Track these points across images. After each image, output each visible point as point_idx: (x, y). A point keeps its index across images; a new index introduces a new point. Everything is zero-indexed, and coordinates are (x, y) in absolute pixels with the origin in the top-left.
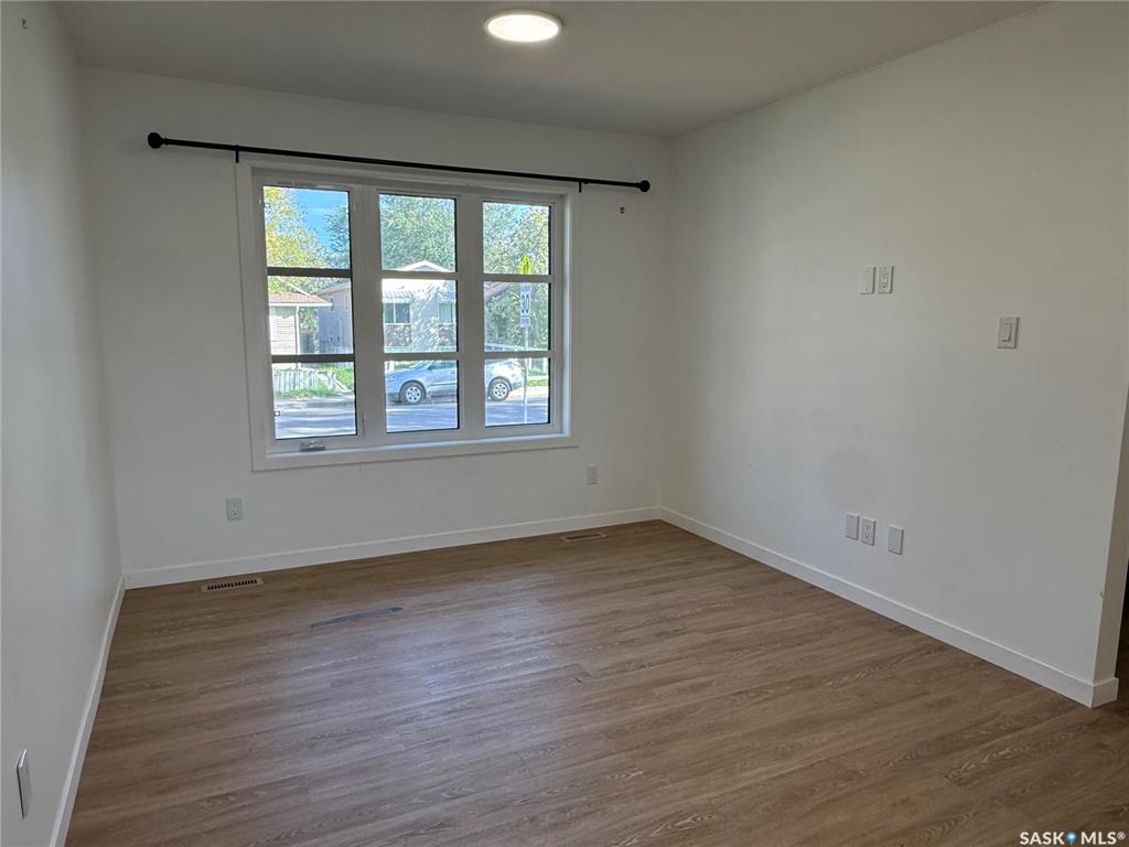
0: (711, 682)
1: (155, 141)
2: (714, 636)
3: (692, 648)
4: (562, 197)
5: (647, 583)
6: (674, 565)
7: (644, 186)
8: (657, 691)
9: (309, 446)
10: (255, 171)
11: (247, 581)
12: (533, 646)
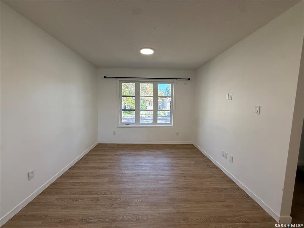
0: (173, 183)
1: (105, 77)
2: (182, 172)
3: (176, 174)
4: (173, 82)
5: (178, 157)
6: (187, 154)
7: (189, 79)
8: (160, 182)
9: (127, 124)
10: (120, 81)
11: (114, 145)
12: (146, 166)
